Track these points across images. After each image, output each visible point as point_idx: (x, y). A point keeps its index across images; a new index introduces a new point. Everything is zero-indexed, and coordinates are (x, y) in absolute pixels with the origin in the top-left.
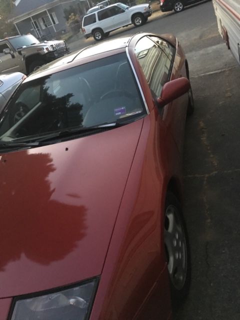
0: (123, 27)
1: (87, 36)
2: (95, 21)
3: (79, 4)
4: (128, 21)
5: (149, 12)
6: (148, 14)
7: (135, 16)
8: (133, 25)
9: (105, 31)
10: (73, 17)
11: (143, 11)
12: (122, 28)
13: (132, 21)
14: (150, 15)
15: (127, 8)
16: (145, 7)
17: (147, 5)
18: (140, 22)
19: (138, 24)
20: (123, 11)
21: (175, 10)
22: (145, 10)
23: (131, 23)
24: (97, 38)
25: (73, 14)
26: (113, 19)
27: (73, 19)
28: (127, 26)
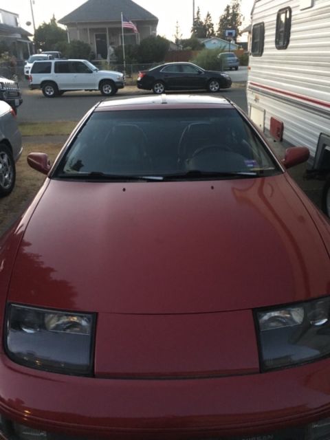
0: (86, 90)
1: (33, 87)
2: (49, 72)
3: (14, 43)
4: (93, 85)
5: (122, 84)
6: (120, 85)
7: (104, 82)
8: (99, 92)
9: (61, 88)
10: (7, 57)
11: (116, 80)
12: (83, 91)
13: (99, 87)
14: (122, 87)
15: (96, 70)
16: (119, 76)
17: (121, 75)
18: (110, 91)
19: (106, 92)
20: (90, 72)
21: (154, 90)
22: (119, 79)
23: (97, 88)
24: (48, 93)
25: (7, 53)
26: (75, 76)
27: (6, 60)
28: (91, 90)
